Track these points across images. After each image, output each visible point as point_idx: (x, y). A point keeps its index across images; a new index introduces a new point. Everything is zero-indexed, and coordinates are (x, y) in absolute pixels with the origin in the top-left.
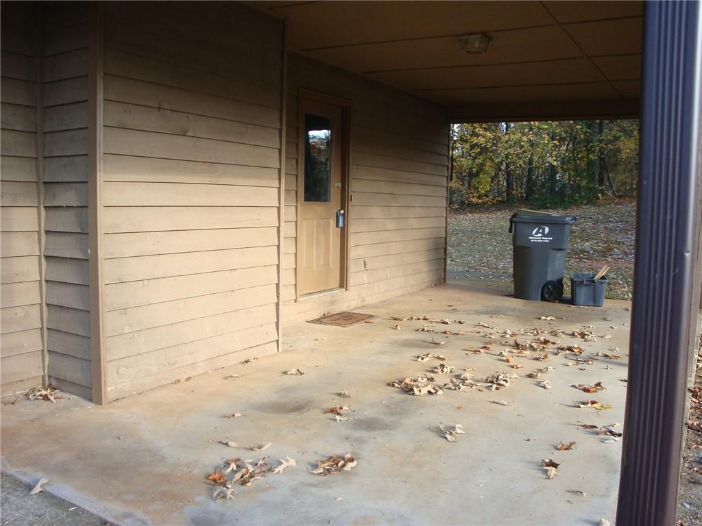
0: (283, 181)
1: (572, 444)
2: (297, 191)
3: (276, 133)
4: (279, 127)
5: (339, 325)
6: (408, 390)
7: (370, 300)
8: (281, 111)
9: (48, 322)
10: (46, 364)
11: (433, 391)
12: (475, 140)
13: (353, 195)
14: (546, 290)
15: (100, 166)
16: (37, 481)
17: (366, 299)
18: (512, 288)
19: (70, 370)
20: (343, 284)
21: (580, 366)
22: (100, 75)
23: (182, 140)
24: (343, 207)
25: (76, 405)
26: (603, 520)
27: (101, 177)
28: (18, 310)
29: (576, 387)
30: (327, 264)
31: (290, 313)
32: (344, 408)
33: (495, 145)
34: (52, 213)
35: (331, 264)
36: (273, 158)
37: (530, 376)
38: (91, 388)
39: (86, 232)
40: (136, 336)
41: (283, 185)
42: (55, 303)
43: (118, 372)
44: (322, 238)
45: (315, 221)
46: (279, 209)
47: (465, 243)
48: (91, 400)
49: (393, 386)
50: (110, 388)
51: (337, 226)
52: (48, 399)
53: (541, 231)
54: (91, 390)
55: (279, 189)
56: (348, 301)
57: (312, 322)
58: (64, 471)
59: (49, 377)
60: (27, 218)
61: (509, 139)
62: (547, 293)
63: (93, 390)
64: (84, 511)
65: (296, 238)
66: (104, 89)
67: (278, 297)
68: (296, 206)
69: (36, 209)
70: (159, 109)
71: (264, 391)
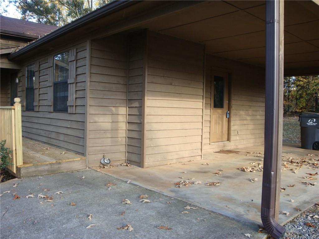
0: (204, 100)
1: (294, 185)
2: (210, 104)
3: (202, 83)
4: (203, 81)
5: (226, 153)
6: (243, 170)
7: (240, 147)
8: (204, 76)
9: (128, 142)
10: (127, 156)
11: (252, 171)
12: (298, 83)
13: (233, 106)
14: (315, 145)
15: (146, 94)
16: (128, 181)
17: (238, 146)
18: (300, 145)
19: (134, 158)
20: (229, 139)
21: (314, 169)
22: (147, 67)
23: (170, 86)
24: (229, 110)
25: (136, 168)
26: (291, 200)
27: (146, 98)
28: (119, 138)
29: (307, 174)
30: (222, 132)
31: (207, 148)
32: (220, 173)
33: (308, 85)
34: (130, 109)
35: (224, 131)
36: (201, 92)
37: (291, 170)
38: (140, 163)
39: (141, 114)
40: (155, 148)
41: (204, 101)
42: (130, 137)
43: (149, 159)
44: (221, 122)
45: (218, 115)
46: (203, 109)
47: (291, 129)
48: (140, 167)
49: (239, 169)
50: (146, 164)
51: (227, 117)
52: (128, 166)
53: (312, 121)
54: (140, 164)
55: (203, 102)
56: (231, 146)
57: (216, 152)
58: (135, 180)
59: (127, 160)
60: (123, 110)
61: (314, 82)
62: (315, 147)
63: (141, 164)
64: (141, 187)
65: (210, 121)
66: (148, 71)
67: (202, 140)
68: (210, 109)
69: (125, 108)
70: (163, 77)
71: (194, 168)
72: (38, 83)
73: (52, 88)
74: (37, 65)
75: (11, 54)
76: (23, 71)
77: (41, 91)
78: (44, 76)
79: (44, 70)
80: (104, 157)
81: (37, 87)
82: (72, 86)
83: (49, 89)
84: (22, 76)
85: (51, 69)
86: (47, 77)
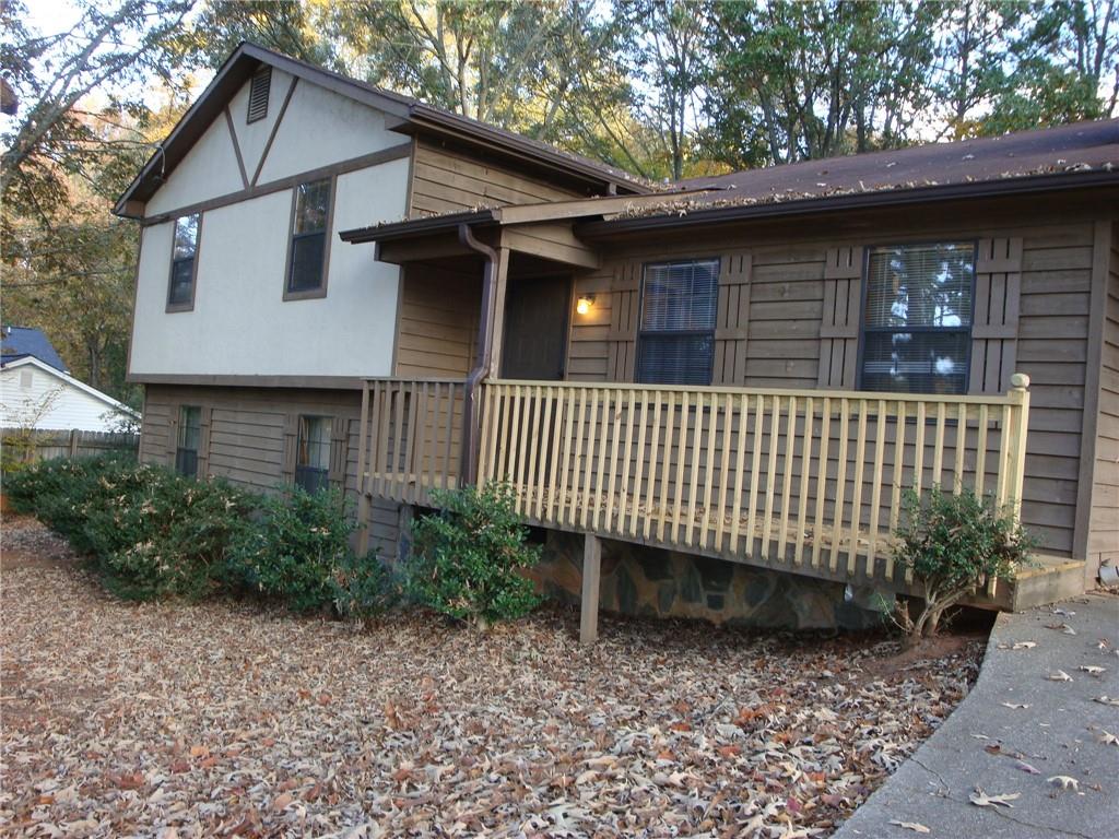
72: (744, 321)
73: (852, 347)
74: (736, 266)
75: (607, 218)
76: (618, 277)
77: (758, 350)
78: (788, 304)
79: (787, 286)
80: (1103, 564)
81: (742, 335)
82: (994, 347)
83: (826, 345)
84: (612, 292)
85: (843, 285)
86: (808, 309)
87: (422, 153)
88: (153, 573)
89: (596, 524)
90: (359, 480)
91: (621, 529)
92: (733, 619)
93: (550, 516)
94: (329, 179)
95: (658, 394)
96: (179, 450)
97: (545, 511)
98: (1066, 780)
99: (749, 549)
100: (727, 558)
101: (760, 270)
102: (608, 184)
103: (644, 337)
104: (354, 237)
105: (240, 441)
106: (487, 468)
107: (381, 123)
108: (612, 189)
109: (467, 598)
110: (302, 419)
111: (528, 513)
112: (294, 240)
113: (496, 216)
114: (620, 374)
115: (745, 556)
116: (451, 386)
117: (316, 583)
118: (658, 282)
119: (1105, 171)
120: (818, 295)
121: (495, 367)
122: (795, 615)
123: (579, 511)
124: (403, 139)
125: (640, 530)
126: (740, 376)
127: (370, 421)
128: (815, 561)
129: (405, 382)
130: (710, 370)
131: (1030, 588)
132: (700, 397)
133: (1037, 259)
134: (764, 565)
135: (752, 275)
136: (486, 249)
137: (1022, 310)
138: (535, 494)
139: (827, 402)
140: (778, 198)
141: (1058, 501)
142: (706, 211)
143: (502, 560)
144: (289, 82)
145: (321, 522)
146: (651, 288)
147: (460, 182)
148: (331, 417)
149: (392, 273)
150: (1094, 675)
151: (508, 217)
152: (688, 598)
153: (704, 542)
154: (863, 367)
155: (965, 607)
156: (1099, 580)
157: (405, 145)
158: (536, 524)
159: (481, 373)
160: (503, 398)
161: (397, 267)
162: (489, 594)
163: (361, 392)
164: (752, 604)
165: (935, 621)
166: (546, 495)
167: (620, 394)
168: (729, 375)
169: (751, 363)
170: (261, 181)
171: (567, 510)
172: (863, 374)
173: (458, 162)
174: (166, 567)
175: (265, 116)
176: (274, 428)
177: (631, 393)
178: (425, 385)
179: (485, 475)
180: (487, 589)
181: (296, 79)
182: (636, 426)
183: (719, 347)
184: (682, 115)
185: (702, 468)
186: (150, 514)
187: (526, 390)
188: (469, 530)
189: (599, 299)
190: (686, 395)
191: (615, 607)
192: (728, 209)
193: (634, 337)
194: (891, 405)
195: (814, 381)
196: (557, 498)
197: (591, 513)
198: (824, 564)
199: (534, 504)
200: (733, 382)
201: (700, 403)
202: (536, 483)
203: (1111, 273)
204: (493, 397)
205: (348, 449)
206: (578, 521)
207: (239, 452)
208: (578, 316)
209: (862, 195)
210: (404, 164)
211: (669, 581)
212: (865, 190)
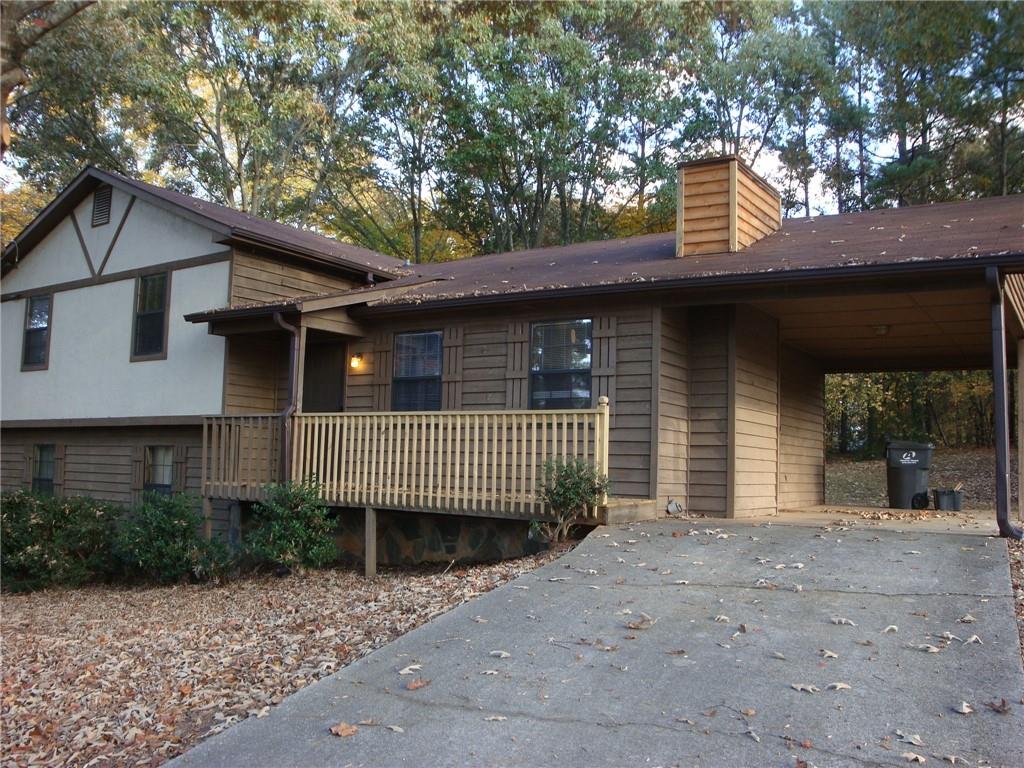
9: (690, 480)
14: (915, 501)
18: (887, 501)
28: (680, 472)
34: (695, 423)
39: (725, 431)
53: (909, 455)
69: (686, 422)
72: (459, 369)
73: (525, 383)
74: (453, 334)
75: (370, 304)
76: (378, 343)
77: (468, 387)
78: (486, 358)
79: (485, 346)
80: (670, 503)
81: (459, 378)
82: (604, 380)
83: (510, 383)
84: (374, 352)
85: (518, 346)
86: (499, 361)
87: (238, 258)
88: (44, 566)
89: (372, 501)
90: (203, 488)
91: (388, 502)
92: (462, 559)
93: (342, 499)
94: (164, 273)
95: (406, 417)
96: (34, 480)
97: (338, 496)
98: (591, 571)
99: (465, 506)
100: (453, 513)
101: (468, 337)
102: (366, 273)
103: (397, 382)
104: (193, 318)
105: (92, 469)
106: (297, 471)
107: (209, 237)
108: (370, 277)
109: (293, 553)
110: (147, 449)
111: (327, 498)
112: (138, 317)
113: (299, 308)
114: (382, 407)
115: (463, 510)
116: (270, 419)
117: (179, 559)
118: (404, 343)
119: (651, 282)
120: (504, 352)
121: (300, 405)
122: (500, 552)
123: (361, 494)
124: (224, 248)
125: (400, 502)
126: (459, 404)
127: (209, 447)
128: (502, 509)
129: (236, 418)
130: (440, 401)
131: (617, 512)
132: (433, 418)
133: (625, 329)
134: (474, 515)
135: (464, 340)
136: (291, 328)
137: (617, 358)
138: (331, 486)
139: (504, 417)
140: (477, 293)
141: (641, 467)
142: (434, 301)
143: (314, 528)
144: (129, 199)
145: (182, 516)
146: (399, 347)
147: (264, 276)
148: (173, 446)
149: (220, 341)
150: (631, 544)
151: (306, 308)
152: (433, 549)
153: (439, 505)
154: (532, 396)
155: (582, 525)
156: (668, 512)
157: (225, 252)
158: (333, 505)
159: (290, 410)
160: (306, 425)
161: (223, 338)
162: (306, 549)
163: (202, 426)
164: (473, 548)
165: (565, 532)
166: (339, 486)
167: (383, 418)
168: (451, 403)
169: (465, 395)
170: (106, 272)
171: (353, 494)
172: (532, 399)
173: (263, 263)
174: (54, 562)
175: (107, 223)
176: (123, 457)
177: (389, 418)
178: (251, 419)
179: (297, 476)
180: (304, 546)
181: (134, 198)
182: (395, 440)
183: (445, 386)
184: (420, 189)
185: (436, 464)
186: (37, 524)
187: (320, 419)
188: (291, 508)
189: (365, 357)
190: (424, 417)
191: (386, 561)
192: (447, 300)
193: (390, 381)
194: (539, 417)
195: (503, 405)
196: (346, 487)
197: (368, 494)
198: (508, 510)
199: (331, 492)
200: (454, 408)
201: (433, 422)
202: (332, 479)
203: (663, 336)
204: (300, 426)
205: (187, 468)
206: (360, 499)
207: (92, 477)
208: (351, 369)
209: (525, 293)
210: (226, 264)
211: (420, 540)
212: (527, 290)
